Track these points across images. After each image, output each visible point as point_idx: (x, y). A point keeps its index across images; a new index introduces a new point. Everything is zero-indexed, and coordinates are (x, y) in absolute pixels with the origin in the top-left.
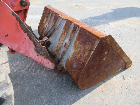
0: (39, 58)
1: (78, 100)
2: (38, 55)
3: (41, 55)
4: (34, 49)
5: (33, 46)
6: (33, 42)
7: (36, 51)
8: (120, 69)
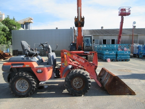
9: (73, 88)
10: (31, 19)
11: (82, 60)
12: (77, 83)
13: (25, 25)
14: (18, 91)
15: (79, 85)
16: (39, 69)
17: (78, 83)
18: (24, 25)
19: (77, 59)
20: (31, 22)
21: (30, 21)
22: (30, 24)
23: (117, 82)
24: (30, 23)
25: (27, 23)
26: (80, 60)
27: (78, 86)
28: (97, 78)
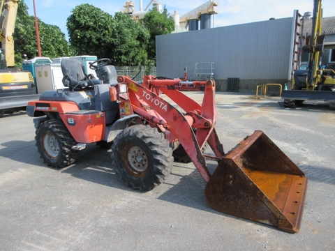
0: (198, 164)
3: (200, 162)
5: (196, 152)
7: (198, 158)
8: (267, 222)
9: (127, 168)
10: (215, 5)
11: (162, 103)
12: (138, 159)
13: (199, 22)
14: (47, 153)
15: (141, 165)
16: (70, 117)
17: (141, 159)
18: (197, 21)
19: (151, 99)
20: (213, 13)
21: (210, 11)
22: (212, 16)
23: (231, 176)
24: (210, 14)
25: (205, 14)
26: (157, 102)
27: (139, 166)
28: (197, 156)
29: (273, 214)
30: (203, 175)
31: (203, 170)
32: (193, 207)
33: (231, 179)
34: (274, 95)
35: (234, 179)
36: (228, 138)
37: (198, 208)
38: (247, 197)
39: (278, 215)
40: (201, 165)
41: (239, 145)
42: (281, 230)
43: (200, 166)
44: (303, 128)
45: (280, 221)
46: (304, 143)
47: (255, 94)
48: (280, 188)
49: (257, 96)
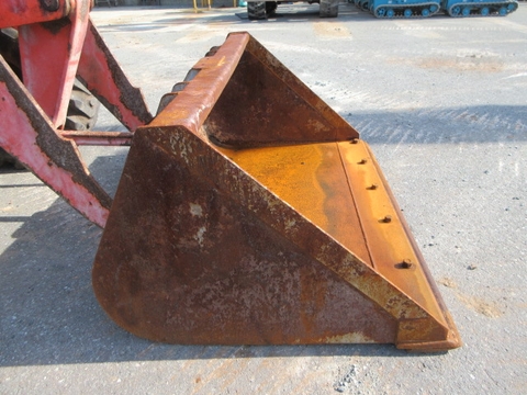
0: (53, 174)
1: (94, 361)
2: (50, 165)
3: (59, 165)
4: (35, 141)
5: (29, 127)
6: (28, 116)
7: (43, 150)
8: (358, 338)
23: (196, 210)
28: (40, 143)
29: (378, 309)
30: (86, 210)
31: (79, 193)
32: (62, 361)
33: (199, 222)
34: (224, 7)
35: (213, 216)
36: (157, 83)
37: (85, 358)
38: (278, 274)
39: (398, 311)
40: (67, 178)
41: (195, 70)
42: (407, 352)
43: (62, 178)
44: (297, 47)
45: (402, 326)
46: (311, 71)
47: (192, 6)
48: (324, 186)
49: (197, 9)
